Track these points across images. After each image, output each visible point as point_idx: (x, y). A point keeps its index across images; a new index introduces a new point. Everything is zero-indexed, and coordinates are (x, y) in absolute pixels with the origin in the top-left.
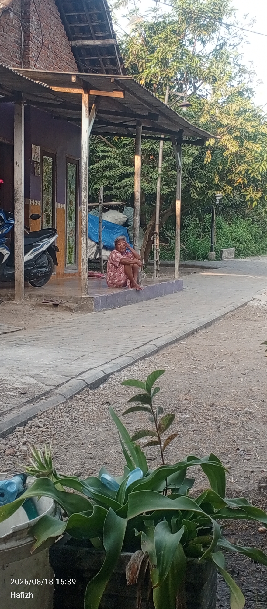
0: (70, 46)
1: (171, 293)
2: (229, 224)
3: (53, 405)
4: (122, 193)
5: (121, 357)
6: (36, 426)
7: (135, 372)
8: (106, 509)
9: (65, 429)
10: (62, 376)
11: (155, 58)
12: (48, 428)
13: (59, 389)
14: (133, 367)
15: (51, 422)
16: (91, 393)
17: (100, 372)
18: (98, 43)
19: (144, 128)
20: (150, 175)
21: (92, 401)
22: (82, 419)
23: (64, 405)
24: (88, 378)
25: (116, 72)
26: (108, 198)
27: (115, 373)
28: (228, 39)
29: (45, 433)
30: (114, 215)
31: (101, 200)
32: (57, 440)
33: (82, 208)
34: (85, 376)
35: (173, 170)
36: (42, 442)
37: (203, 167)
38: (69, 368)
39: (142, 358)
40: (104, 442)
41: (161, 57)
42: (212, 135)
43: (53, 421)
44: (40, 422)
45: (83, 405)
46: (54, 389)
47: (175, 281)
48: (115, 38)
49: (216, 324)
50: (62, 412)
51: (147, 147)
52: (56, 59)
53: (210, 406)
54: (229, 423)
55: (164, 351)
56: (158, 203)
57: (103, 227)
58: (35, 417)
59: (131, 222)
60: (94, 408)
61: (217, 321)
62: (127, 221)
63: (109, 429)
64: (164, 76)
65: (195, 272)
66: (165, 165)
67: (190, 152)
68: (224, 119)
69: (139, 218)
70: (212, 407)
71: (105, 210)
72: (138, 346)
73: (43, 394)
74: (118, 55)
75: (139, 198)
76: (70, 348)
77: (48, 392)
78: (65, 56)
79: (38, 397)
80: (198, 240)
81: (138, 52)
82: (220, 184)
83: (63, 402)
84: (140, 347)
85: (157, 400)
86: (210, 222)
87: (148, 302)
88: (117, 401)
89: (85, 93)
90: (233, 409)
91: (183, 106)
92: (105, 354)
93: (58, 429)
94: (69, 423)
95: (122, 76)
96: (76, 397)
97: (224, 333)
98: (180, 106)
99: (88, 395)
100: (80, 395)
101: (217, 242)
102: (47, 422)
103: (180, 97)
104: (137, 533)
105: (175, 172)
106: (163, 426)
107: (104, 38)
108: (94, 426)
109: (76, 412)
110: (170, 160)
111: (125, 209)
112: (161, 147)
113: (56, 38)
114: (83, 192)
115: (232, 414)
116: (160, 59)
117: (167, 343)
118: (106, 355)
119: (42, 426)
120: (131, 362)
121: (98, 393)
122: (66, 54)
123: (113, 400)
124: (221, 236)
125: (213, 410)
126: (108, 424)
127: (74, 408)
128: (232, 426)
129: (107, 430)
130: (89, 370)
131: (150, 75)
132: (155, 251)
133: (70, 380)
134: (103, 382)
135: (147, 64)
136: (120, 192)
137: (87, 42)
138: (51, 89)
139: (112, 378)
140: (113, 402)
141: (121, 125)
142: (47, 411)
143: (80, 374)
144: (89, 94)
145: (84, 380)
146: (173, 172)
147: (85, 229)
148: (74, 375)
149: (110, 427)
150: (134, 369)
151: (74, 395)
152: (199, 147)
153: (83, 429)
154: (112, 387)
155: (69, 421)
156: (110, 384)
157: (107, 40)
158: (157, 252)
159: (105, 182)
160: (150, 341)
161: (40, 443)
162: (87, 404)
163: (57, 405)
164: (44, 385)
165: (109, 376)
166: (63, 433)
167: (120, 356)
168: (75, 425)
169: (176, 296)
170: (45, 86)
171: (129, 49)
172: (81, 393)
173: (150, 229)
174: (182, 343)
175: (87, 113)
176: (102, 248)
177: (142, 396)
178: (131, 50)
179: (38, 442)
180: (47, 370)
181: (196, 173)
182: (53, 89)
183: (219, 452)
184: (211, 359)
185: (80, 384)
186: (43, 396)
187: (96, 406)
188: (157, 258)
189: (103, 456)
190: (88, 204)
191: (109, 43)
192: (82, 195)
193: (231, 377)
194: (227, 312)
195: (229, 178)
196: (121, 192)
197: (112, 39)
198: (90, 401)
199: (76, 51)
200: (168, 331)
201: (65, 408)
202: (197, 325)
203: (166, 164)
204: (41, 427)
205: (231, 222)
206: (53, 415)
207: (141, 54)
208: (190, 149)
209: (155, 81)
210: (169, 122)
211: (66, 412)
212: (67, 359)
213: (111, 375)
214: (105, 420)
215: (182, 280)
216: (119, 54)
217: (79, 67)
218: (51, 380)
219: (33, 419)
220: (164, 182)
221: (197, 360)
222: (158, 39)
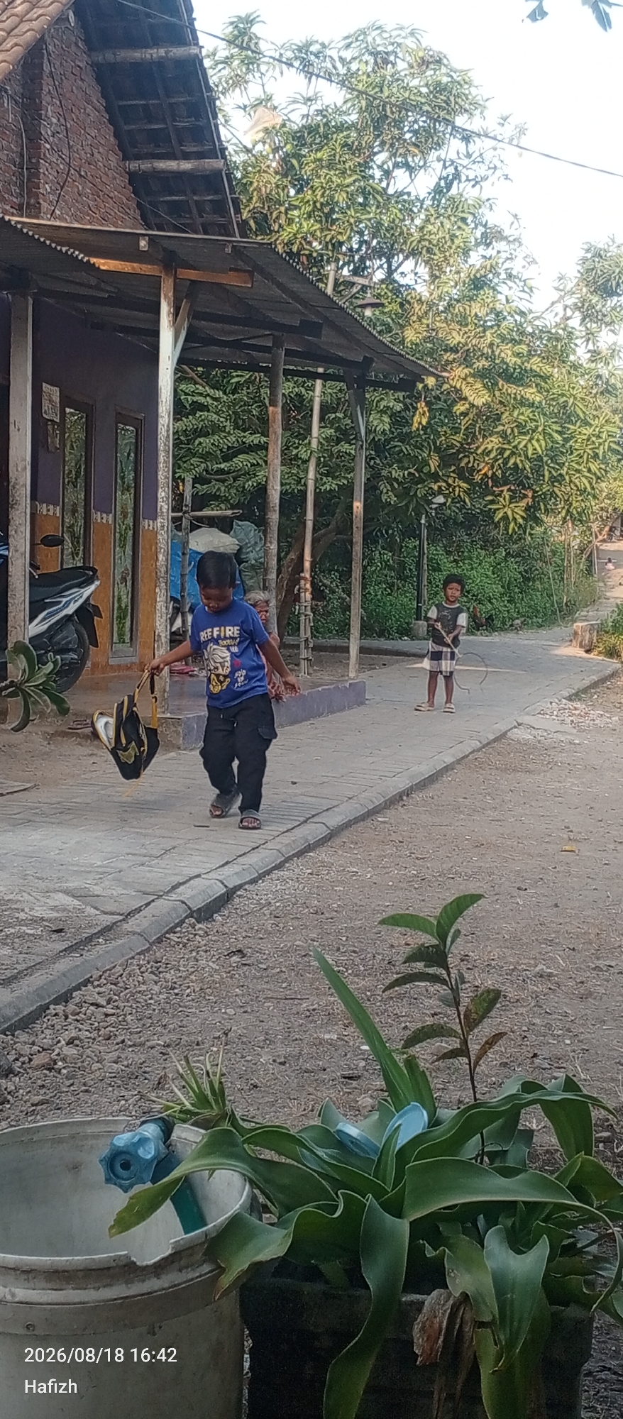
0: (126, 172)
1: (342, 709)
2: (455, 560)
3: (123, 956)
4: (231, 491)
5: (256, 850)
6: (92, 1004)
7: (287, 882)
8: (359, 1197)
9: (154, 1010)
10: (134, 894)
11: (308, 201)
12: (118, 1007)
13: (132, 921)
14: (282, 873)
15: (122, 994)
16: (200, 929)
17: (216, 884)
18: (186, 166)
19: (289, 353)
20: (295, 452)
21: (204, 948)
22: (189, 987)
23: (145, 956)
24: (192, 897)
25: (225, 229)
26: (200, 501)
27: (246, 887)
28: (464, 167)
29: (113, 1019)
30: (211, 539)
31: (186, 506)
32: (141, 1034)
33: (159, 524)
34: (185, 892)
35: (343, 443)
36: (108, 1039)
37: (404, 438)
38: (148, 875)
39: (300, 854)
40: (245, 1040)
41: (322, 200)
42: (431, 370)
43: (127, 991)
44: (99, 993)
45: (186, 956)
46: (120, 921)
47: (350, 684)
48: (224, 157)
49: (446, 778)
50: (142, 973)
51: (288, 391)
52: (96, 200)
53: (462, 960)
54: (508, 998)
55: (345, 837)
56: (310, 515)
57: (190, 564)
58: (87, 982)
59: (248, 553)
60: (211, 964)
61: (447, 771)
62: (238, 550)
63: (249, 1010)
64: (328, 239)
65: (385, 665)
66: (328, 432)
67: (383, 404)
68: (454, 334)
69: (276, 547)
70: (465, 963)
71: (194, 528)
72: (290, 826)
73: (99, 932)
74: (230, 194)
75: (278, 505)
76: (143, 831)
77: (108, 929)
78: (116, 193)
79: (90, 939)
80: (389, 594)
81: (271, 190)
82: (441, 474)
83: (142, 951)
84: (292, 829)
85: (344, 946)
86: (415, 557)
87: (295, 728)
88: (259, 947)
89: (166, 275)
90: (512, 967)
91: (364, 306)
92: (220, 845)
93: (139, 1010)
94: (161, 996)
95: (240, 239)
96: (169, 939)
97: (465, 798)
98: (360, 306)
99: (195, 935)
100: (178, 935)
101: (429, 599)
102: (115, 995)
103: (360, 286)
104: (430, 1253)
105: (346, 446)
106: (474, 1016)
107: (201, 155)
108: (215, 1003)
109: (172, 971)
110: (338, 420)
111: (235, 526)
112: (318, 392)
113: (96, 154)
114: (160, 490)
115: (509, 977)
116: (318, 205)
117: (350, 821)
118: (223, 846)
119: (105, 1004)
120: (278, 862)
121: (215, 931)
122: (118, 188)
123: (250, 945)
124: (437, 586)
125: (468, 969)
126: (247, 998)
127: (167, 964)
128: (515, 1004)
129: (245, 1012)
130: (191, 879)
131: (299, 236)
132: (303, 618)
133: (153, 901)
134: (222, 906)
135: (290, 212)
136: (226, 487)
137: (163, 165)
138: (94, 264)
139: (240, 896)
140: (249, 950)
141: (237, 345)
142: (110, 970)
143: (174, 888)
144: (176, 278)
145: (183, 902)
146: (342, 446)
147: (163, 569)
148: (161, 891)
149: (252, 1005)
150: (285, 877)
151: (164, 935)
152: (400, 395)
153: (193, 1010)
154: (242, 916)
155: (160, 993)
156: (238, 911)
157: (207, 160)
158: (307, 620)
159: (198, 466)
160: (313, 816)
161: (104, 1042)
162: (194, 954)
163: (131, 956)
164: (98, 912)
165: (235, 893)
166: (150, 1018)
167: (253, 849)
168: (174, 1001)
169: (354, 715)
170: (80, 258)
171: (251, 183)
172: (178, 929)
173: (290, 569)
174: (379, 819)
175: (171, 319)
176: (187, 610)
177: (431, 949)
178: (255, 184)
179: (101, 1038)
180: (101, 878)
181: (390, 448)
182: (97, 265)
183: (495, 1063)
184: (448, 857)
185: (175, 909)
186: (99, 938)
187: (213, 960)
188: (305, 633)
189: (246, 1071)
190: (171, 514)
191: (210, 168)
192: (159, 496)
193: (497, 897)
194: (467, 753)
195: (463, 464)
196: (229, 487)
197: (218, 158)
198: (198, 947)
199: (138, 182)
200: (350, 794)
201: (148, 963)
202: (407, 782)
203: (330, 432)
204: (103, 1007)
205: (459, 556)
206: (125, 979)
207: (278, 194)
208: (382, 399)
209: (310, 251)
210: (343, 341)
211: (151, 972)
212: (140, 855)
213: (239, 890)
214: (237, 990)
215: (364, 683)
216: (232, 191)
217: (143, 217)
218: (112, 900)
219: (83, 988)
220: (323, 467)
221: (417, 858)
222: (313, 163)
